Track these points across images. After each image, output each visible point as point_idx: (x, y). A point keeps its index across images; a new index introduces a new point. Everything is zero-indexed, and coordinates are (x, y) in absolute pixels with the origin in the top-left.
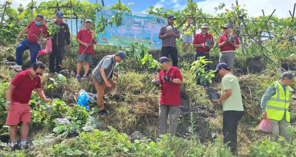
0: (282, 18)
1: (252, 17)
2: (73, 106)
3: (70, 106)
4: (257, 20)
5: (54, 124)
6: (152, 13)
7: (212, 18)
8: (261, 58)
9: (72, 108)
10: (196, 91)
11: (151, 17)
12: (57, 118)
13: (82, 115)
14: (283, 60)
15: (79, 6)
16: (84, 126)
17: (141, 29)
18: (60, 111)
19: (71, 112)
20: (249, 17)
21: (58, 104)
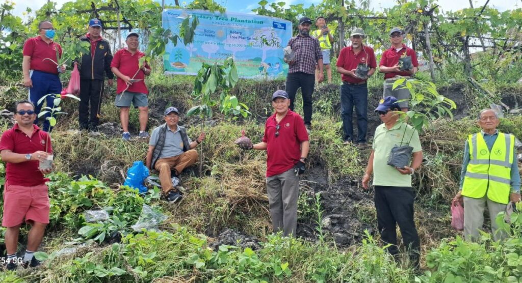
0: (506, 10)
1: (449, 11)
2: (116, 187)
3: (112, 188)
4: (458, 17)
5: (82, 220)
6: (263, 12)
7: (373, 16)
8: (463, 88)
9: (115, 192)
10: (341, 153)
11: (261, 20)
12: (89, 209)
13: (133, 204)
14: (505, 89)
15: (132, 5)
16: (134, 224)
17: (245, 42)
18: (93, 198)
19: (113, 200)
20: (443, 12)
21: (89, 186)
